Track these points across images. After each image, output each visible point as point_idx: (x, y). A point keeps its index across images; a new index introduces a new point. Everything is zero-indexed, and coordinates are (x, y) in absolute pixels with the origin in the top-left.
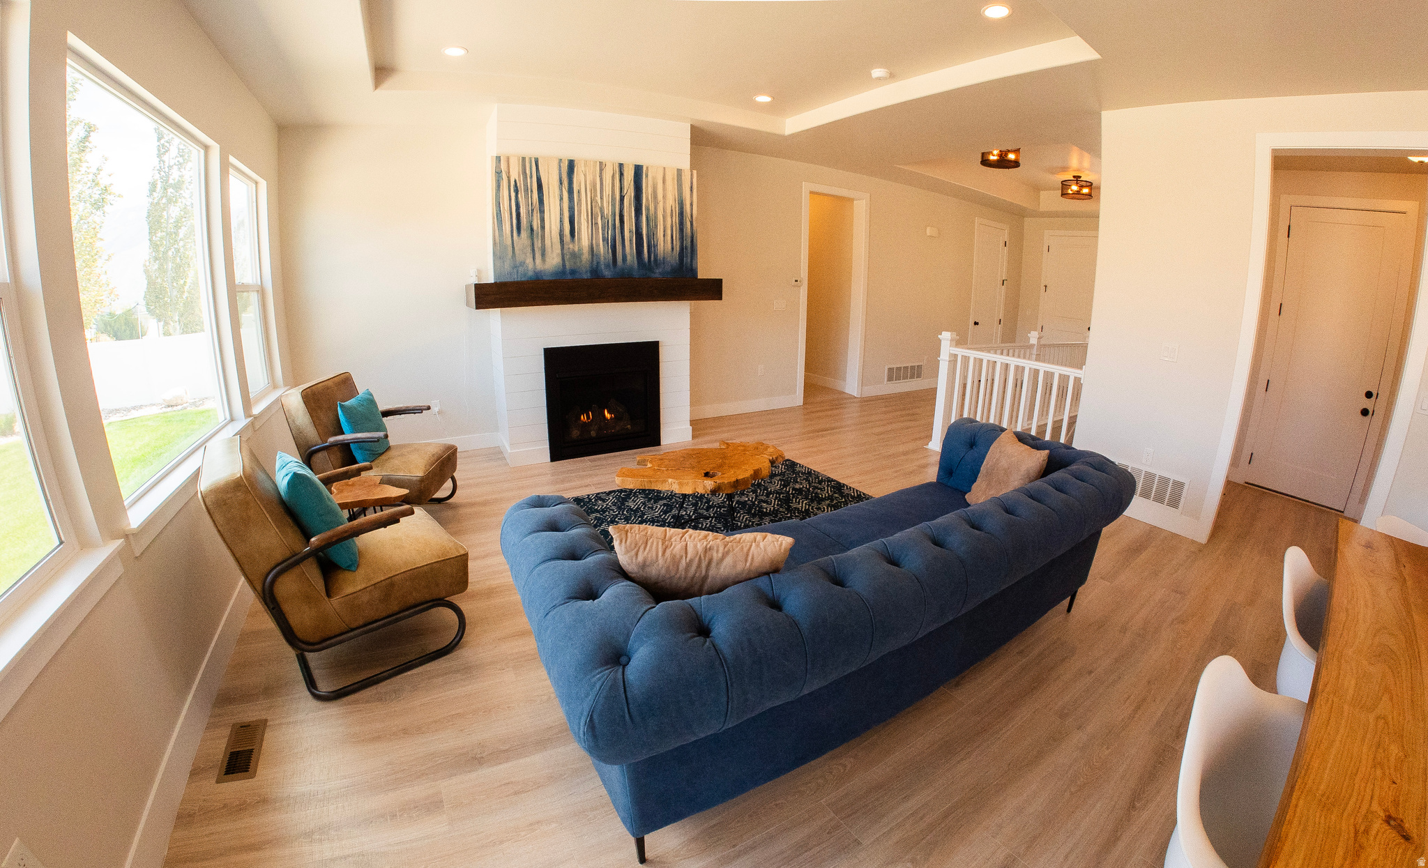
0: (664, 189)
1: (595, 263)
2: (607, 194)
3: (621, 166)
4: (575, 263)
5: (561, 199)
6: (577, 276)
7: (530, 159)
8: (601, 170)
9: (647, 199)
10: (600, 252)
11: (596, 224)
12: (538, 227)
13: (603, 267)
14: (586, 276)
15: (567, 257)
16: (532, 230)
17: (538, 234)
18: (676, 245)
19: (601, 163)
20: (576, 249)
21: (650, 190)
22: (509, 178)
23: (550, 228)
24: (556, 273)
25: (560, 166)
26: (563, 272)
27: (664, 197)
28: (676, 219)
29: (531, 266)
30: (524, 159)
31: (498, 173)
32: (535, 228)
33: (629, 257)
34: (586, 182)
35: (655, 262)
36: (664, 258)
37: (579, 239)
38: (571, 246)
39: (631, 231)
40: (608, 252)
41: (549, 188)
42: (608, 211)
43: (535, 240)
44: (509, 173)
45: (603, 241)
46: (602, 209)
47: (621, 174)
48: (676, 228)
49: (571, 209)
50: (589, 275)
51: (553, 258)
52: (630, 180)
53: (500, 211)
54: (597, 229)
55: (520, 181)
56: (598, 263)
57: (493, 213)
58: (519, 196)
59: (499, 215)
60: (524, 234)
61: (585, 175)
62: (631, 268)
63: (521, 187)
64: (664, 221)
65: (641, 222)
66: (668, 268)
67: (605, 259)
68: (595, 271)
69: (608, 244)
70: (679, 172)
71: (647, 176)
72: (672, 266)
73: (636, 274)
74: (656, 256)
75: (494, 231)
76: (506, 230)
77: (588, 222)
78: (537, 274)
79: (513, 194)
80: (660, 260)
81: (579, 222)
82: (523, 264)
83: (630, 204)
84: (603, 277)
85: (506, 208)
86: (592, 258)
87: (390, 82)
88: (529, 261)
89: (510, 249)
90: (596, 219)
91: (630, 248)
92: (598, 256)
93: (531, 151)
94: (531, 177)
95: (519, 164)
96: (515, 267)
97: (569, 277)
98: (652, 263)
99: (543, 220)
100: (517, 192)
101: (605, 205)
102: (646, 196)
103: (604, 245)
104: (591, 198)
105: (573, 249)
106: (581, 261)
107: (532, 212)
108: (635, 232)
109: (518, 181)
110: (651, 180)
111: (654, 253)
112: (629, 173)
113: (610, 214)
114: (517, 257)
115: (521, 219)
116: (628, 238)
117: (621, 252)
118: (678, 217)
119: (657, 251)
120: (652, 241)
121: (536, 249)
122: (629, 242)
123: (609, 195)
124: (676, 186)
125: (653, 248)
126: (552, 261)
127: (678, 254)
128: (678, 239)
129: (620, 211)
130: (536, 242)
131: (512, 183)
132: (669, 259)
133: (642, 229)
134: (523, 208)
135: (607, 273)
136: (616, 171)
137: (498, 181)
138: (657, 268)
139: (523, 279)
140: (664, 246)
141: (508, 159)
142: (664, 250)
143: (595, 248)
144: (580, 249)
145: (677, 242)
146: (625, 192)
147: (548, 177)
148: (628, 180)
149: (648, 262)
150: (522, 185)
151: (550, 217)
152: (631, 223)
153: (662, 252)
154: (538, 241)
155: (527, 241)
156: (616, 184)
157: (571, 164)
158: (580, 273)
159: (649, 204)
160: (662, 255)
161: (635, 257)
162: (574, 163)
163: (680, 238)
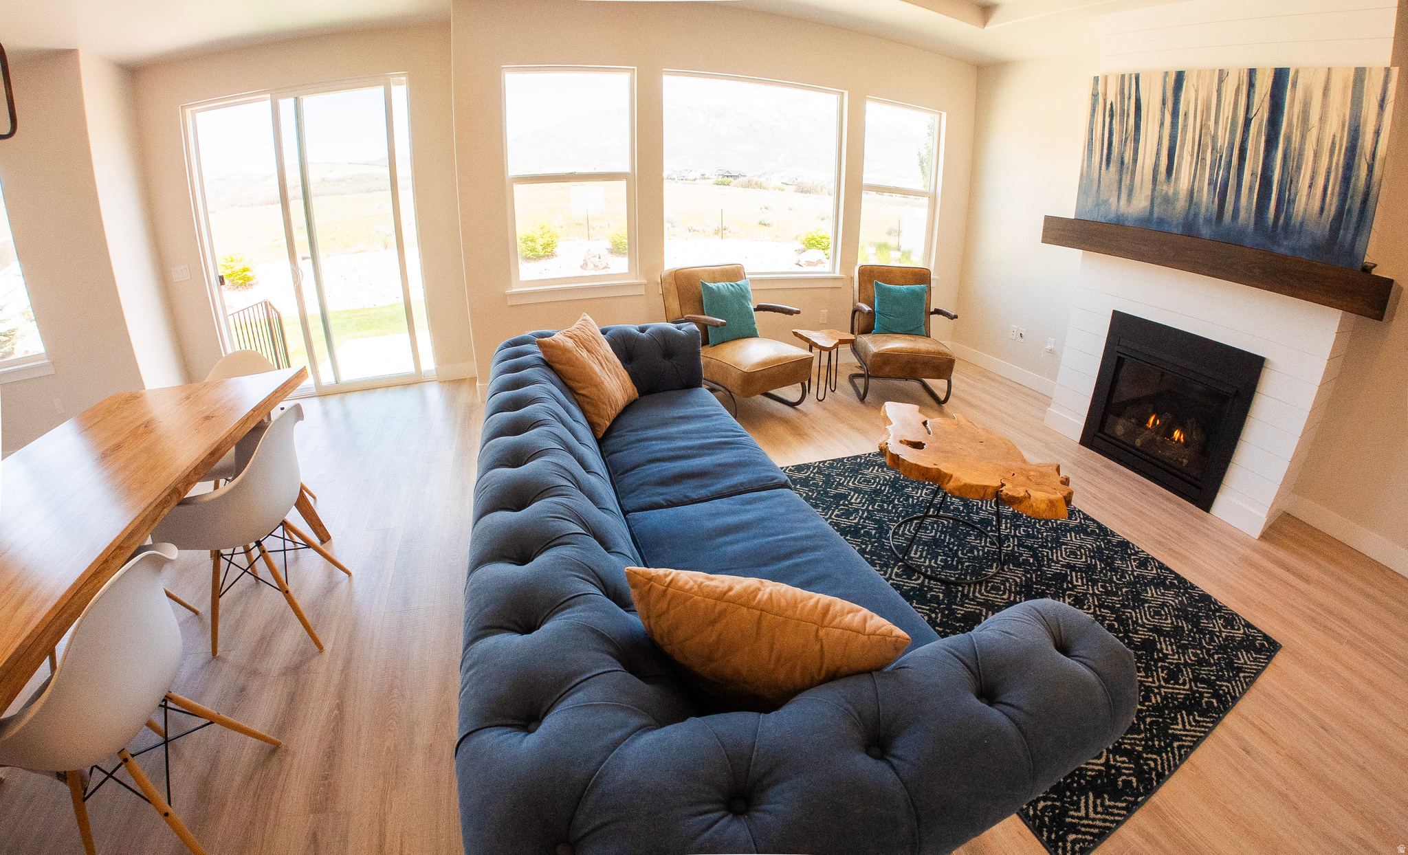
0: (1324, 108)
1: (1192, 212)
2: (1226, 116)
3: (1252, 72)
4: (1166, 211)
5: (1162, 124)
6: (1166, 227)
7: (1130, 75)
8: (1221, 81)
9: (1290, 125)
10: (1201, 200)
11: (1203, 160)
12: (1129, 158)
13: (1201, 221)
15: (1157, 201)
16: (1122, 163)
17: (1128, 168)
18: (1331, 204)
19: (1221, 72)
20: (1171, 192)
21: (1297, 108)
22: (1105, 101)
23: (1144, 159)
24: (1141, 220)
25: (1165, 81)
26: (1149, 219)
27: (1322, 119)
29: (1113, 207)
30: (1123, 77)
31: (1095, 96)
32: (1126, 160)
33: (1242, 214)
34: (1196, 100)
35: (1285, 227)
36: (1302, 223)
37: (1177, 179)
38: (1165, 187)
40: (1213, 202)
41: (1148, 111)
42: (1223, 140)
43: (1124, 176)
44: (1106, 94)
45: (1210, 184)
46: (1214, 139)
47: (1251, 85)
48: (1336, 177)
49: (1173, 138)
50: (1181, 229)
51: (1141, 201)
52: (1264, 92)
53: (1092, 138)
54: (1203, 168)
55: (1116, 104)
56: (1196, 215)
57: (1085, 142)
58: (1114, 121)
59: (1090, 143)
60: (1113, 168)
61: (1197, 91)
62: (1242, 231)
63: (1117, 107)
64: (1315, 162)
65: (1273, 160)
66: (1306, 242)
67: (1207, 210)
68: (1190, 225)
69: (1215, 189)
70: (1360, 75)
71: (1294, 85)
72: (1314, 239)
73: (1249, 241)
74: (1288, 218)
75: (1083, 162)
76: (1095, 161)
77: (1192, 158)
78: (1120, 217)
79: (1108, 120)
80: (1294, 226)
81: (1181, 156)
82: (1106, 202)
83: (1259, 132)
84: (1200, 236)
85: (1098, 136)
86: (1189, 208)
87: (996, 16)
88: (1113, 200)
89: (1096, 183)
90: (1204, 152)
91: (1248, 201)
92: (1198, 205)
93: (1130, 68)
94: (1129, 98)
95: (1117, 86)
96: (1098, 205)
97: (1156, 227)
98: (1280, 228)
99: (1136, 151)
100: (1112, 116)
101: (1220, 133)
102: (1288, 119)
103: (1209, 191)
104: (1202, 122)
105: (1167, 193)
106: (1174, 209)
107: (1125, 142)
108: (1261, 175)
109: (1114, 104)
110: (1300, 93)
111: (1286, 213)
112: (1265, 83)
113: (1226, 145)
114: (1101, 196)
115: (1113, 148)
116: (1248, 185)
117: (1232, 204)
118: (1345, 154)
119: (1291, 211)
120: (1287, 193)
121: (1123, 187)
122: (1247, 191)
123: (1228, 118)
124: (1350, 100)
125: (1285, 204)
126: (1139, 204)
127: (1330, 219)
128: (1336, 194)
129: (1242, 141)
130: (1124, 179)
131: (1108, 106)
132: (1311, 226)
133: (1272, 172)
134: (1116, 136)
135: (1205, 231)
136: (1243, 80)
137: (1094, 104)
138: (1286, 238)
139: (1103, 221)
140: (1307, 204)
141: (1106, 78)
142: (1305, 210)
143: (1195, 194)
144: (1176, 193)
145: (1334, 198)
146: (1254, 111)
147: (1149, 97)
148: (1261, 93)
149: (1273, 228)
150: (1118, 108)
151: (1145, 147)
152: (1256, 162)
153: (1301, 214)
154: (1127, 177)
155: (1116, 177)
156: (1242, 98)
157: (1180, 77)
158: (1170, 225)
159: (1291, 132)
160: (1299, 218)
161: (1253, 215)
162: (1183, 76)
163: (1340, 194)
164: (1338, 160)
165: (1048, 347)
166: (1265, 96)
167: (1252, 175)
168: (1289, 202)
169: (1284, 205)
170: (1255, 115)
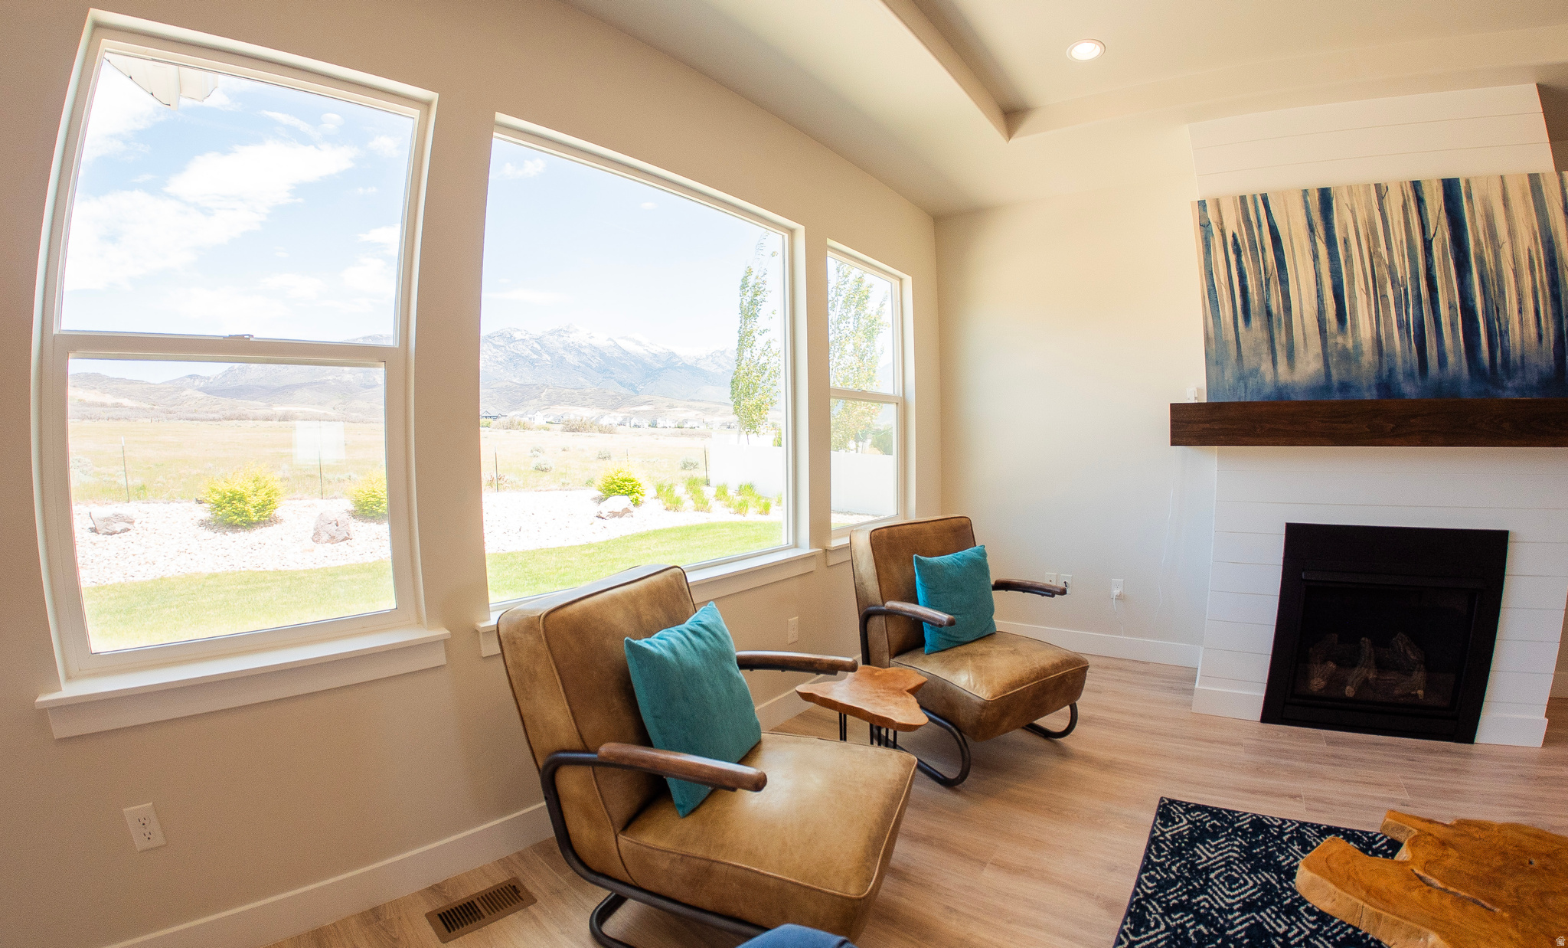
0: (1509, 217)
1: (1385, 368)
2: (1398, 239)
3: (1416, 186)
4: (1348, 371)
5: (1316, 257)
6: (1353, 395)
7: (1254, 197)
8: (1381, 198)
9: (1478, 243)
10: (1394, 349)
11: (1384, 296)
12: (1278, 307)
13: (1401, 377)
14: (1370, 395)
15: (1333, 360)
16: (1269, 314)
17: (1279, 320)
18: (1547, 328)
19: (1378, 186)
20: (1350, 344)
21: (1480, 223)
22: (1223, 232)
23: (1301, 309)
24: (1313, 390)
25: (1306, 202)
26: (1327, 387)
27: (1512, 233)
28: (1541, 275)
29: (1269, 377)
30: (1243, 199)
31: (1205, 226)
32: (1274, 310)
33: (1451, 359)
34: (1355, 222)
35: (1504, 366)
36: (1523, 357)
37: (1354, 326)
38: (1340, 340)
39: (1451, 307)
40: (1410, 349)
41: (1291, 239)
42: (1403, 270)
43: (1276, 331)
44: (1222, 223)
45: (1400, 327)
46: (1391, 269)
47: (1420, 201)
48: (1544, 296)
49: (1336, 273)
50: (1375, 392)
51: (1308, 363)
52: (1437, 208)
53: (1214, 286)
54: (1387, 306)
55: (1241, 235)
56: (1391, 371)
57: (1203, 292)
58: (1243, 259)
59: (1212, 292)
60: (1256, 322)
61: (1353, 212)
62: (1455, 381)
63: (1243, 240)
64: (1517, 282)
65: (1471, 286)
66: (1533, 378)
67: (1405, 362)
68: (1386, 385)
69: (1408, 332)
70: (1534, 180)
71: (1469, 197)
72: (1540, 373)
73: (1466, 392)
74: (1506, 353)
75: (1205, 318)
76: (1224, 317)
77: (1368, 294)
78: (1281, 390)
79: (1232, 258)
80: (1515, 362)
81: (1352, 296)
82: (1255, 372)
83: (1445, 254)
84: (1402, 396)
85: (1223, 281)
86: (1380, 362)
87: (1028, 124)
88: (1266, 367)
89: (1233, 347)
90: (1383, 287)
91: (1453, 341)
92: (1392, 356)
93: (1252, 186)
94: (1259, 226)
95: (1236, 209)
96: (1242, 378)
97: (1337, 397)
98: (1499, 368)
99: (1286, 296)
100: (1238, 252)
101: (1396, 261)
102: (1474, 235)
103: (1401, 336)
104: (1370, 251)
105: (1344, 346)
106: (1360, 367)
107: (1268, 284)
108: (1461, 308)
109: (1238, 235)
110: (1479, 204)
111: (1502, 348)
112: (1435, 196)
113: (1408, 276)
114: (1245, 362)
115: (1250, 296)
116: (1448, 319)
117: (1435, 349)
118: (1547, 270)
119: (1507, 344)
120: (1496, 323)
121: (1278, 347)
122: (1449, 328)
123: (1401, 242)
124: (1533, 208)
125: (1498, 338)
126: (1308, 366)
127: (1552, 347)
128: (1550, 316)
129: (1427, 269)
130: (1276, 335)
131: (1230, 239)
132: (1533, 359)
133: (1473, 300)
134: (1251, 279)
135: (1409, 390)
136: (1408, 196)
137: (1206, 238)
138: (1509, 378)
139: (1256, 399)
140: (1522, 333)
141: (1217, 203)
142: (1522, 340)
143: (1384, 342)
144: (1357, 346)
145: (1550, 322)
146: (1432, 232)
147: (1288, 223)
148: (1434, 210)
149: (1491, 366)
150: (1246, 241)
151: (1299, 289)
152: (1450, 290)
153: (1518, 346)
154: (1280, 333)
155: (1262, 335)
156: (1413, 219)
157: (1325, 196)
158: (1358, 390)
159: (1482, 251)
160: (1518, 352)
161: (1464, 356)
162: (1330, 194)
163: (1554, 315)
164: (1541, 277)
165: (1116, 592)
166: (1439, 211)
167: (1450, 308)
168: (1501, 335)
169: (1497, 340)
170: (1434, 235)
